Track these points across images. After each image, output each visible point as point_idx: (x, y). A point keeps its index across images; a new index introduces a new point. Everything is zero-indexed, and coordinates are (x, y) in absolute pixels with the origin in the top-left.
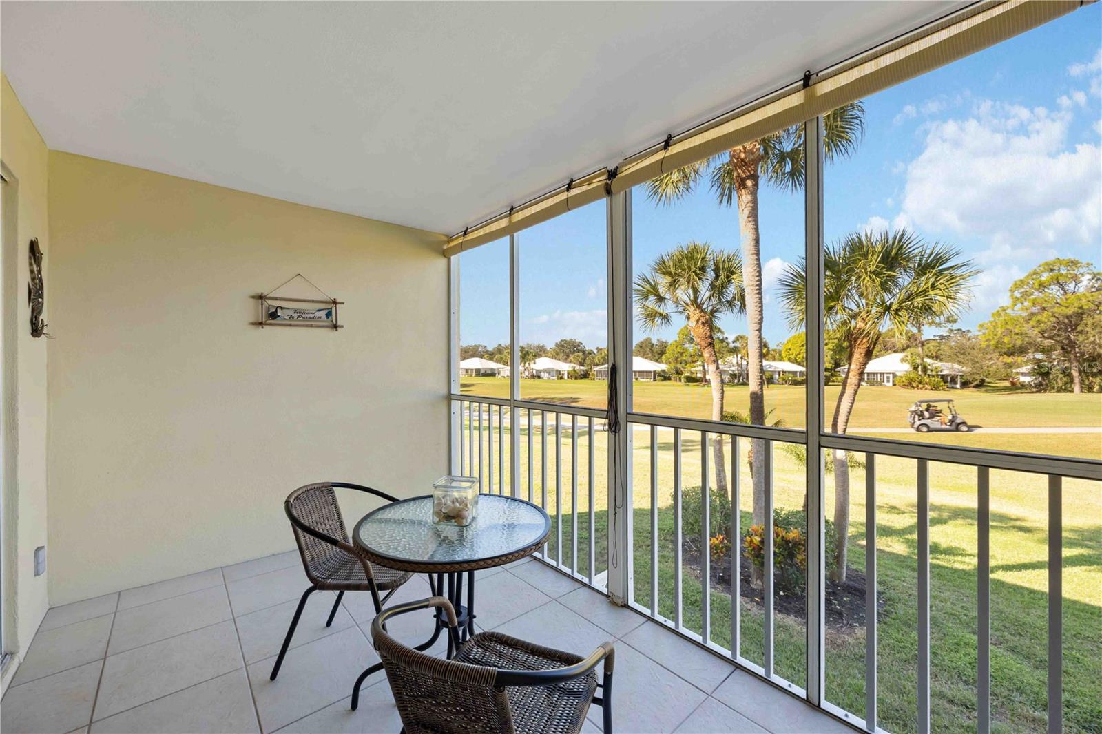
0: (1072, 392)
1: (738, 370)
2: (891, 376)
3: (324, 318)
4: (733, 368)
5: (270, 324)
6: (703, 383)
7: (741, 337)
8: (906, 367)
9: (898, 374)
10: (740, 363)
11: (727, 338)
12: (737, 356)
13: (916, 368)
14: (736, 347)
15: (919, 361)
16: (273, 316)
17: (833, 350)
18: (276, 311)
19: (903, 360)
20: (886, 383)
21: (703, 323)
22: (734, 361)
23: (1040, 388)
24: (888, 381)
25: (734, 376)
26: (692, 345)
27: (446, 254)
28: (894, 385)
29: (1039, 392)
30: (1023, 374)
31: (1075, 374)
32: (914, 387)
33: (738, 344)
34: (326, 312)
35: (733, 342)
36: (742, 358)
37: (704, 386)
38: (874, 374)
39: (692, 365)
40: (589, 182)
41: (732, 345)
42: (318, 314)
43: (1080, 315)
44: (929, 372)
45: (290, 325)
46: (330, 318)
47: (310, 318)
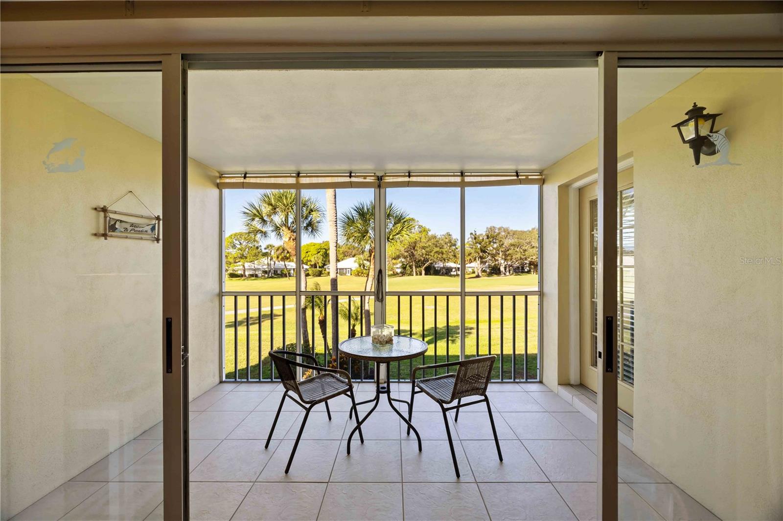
0: (413, 275)
1: (268, 268)
2: (350, 270)
3: (150, 232)
4: (265, 267)
5: (111, 236)
6: (243, 278)
7: (271, 246)
8: (357, 265)
9: (353, 269)
10: (269, 263)
11: (260, 246)
12: (268, 258)
13: (360, 266)
14: (267, 253)
15: (361, 262)
16: (113, 228)
17: (323, 255)
18: (115, 223)
19: (355, 262)
20: (347, 274)
21: (293, 239)
22: (266, 262)
23: (403, 274)
24: (349, 273)
25: (265, 272)
26: (235, 250)
27: (219, 186)
28: (351, 275)
29: (402, 276)
30: (397, 268)
31: (414, 267)
32: (359, 276)
33: (267, 251)
34: (150, 227)
35: (265, 249)
36: (271, 260)
37: (244, 280)
38: (342, 269)
39: (235, 264)
40: (365, 177)
41: (264, 251)
42: (145, 229)
43: (415, 243)
44: (365, 268)
45: (127, 237)
46: (154, 232)
47: (139, 231)
